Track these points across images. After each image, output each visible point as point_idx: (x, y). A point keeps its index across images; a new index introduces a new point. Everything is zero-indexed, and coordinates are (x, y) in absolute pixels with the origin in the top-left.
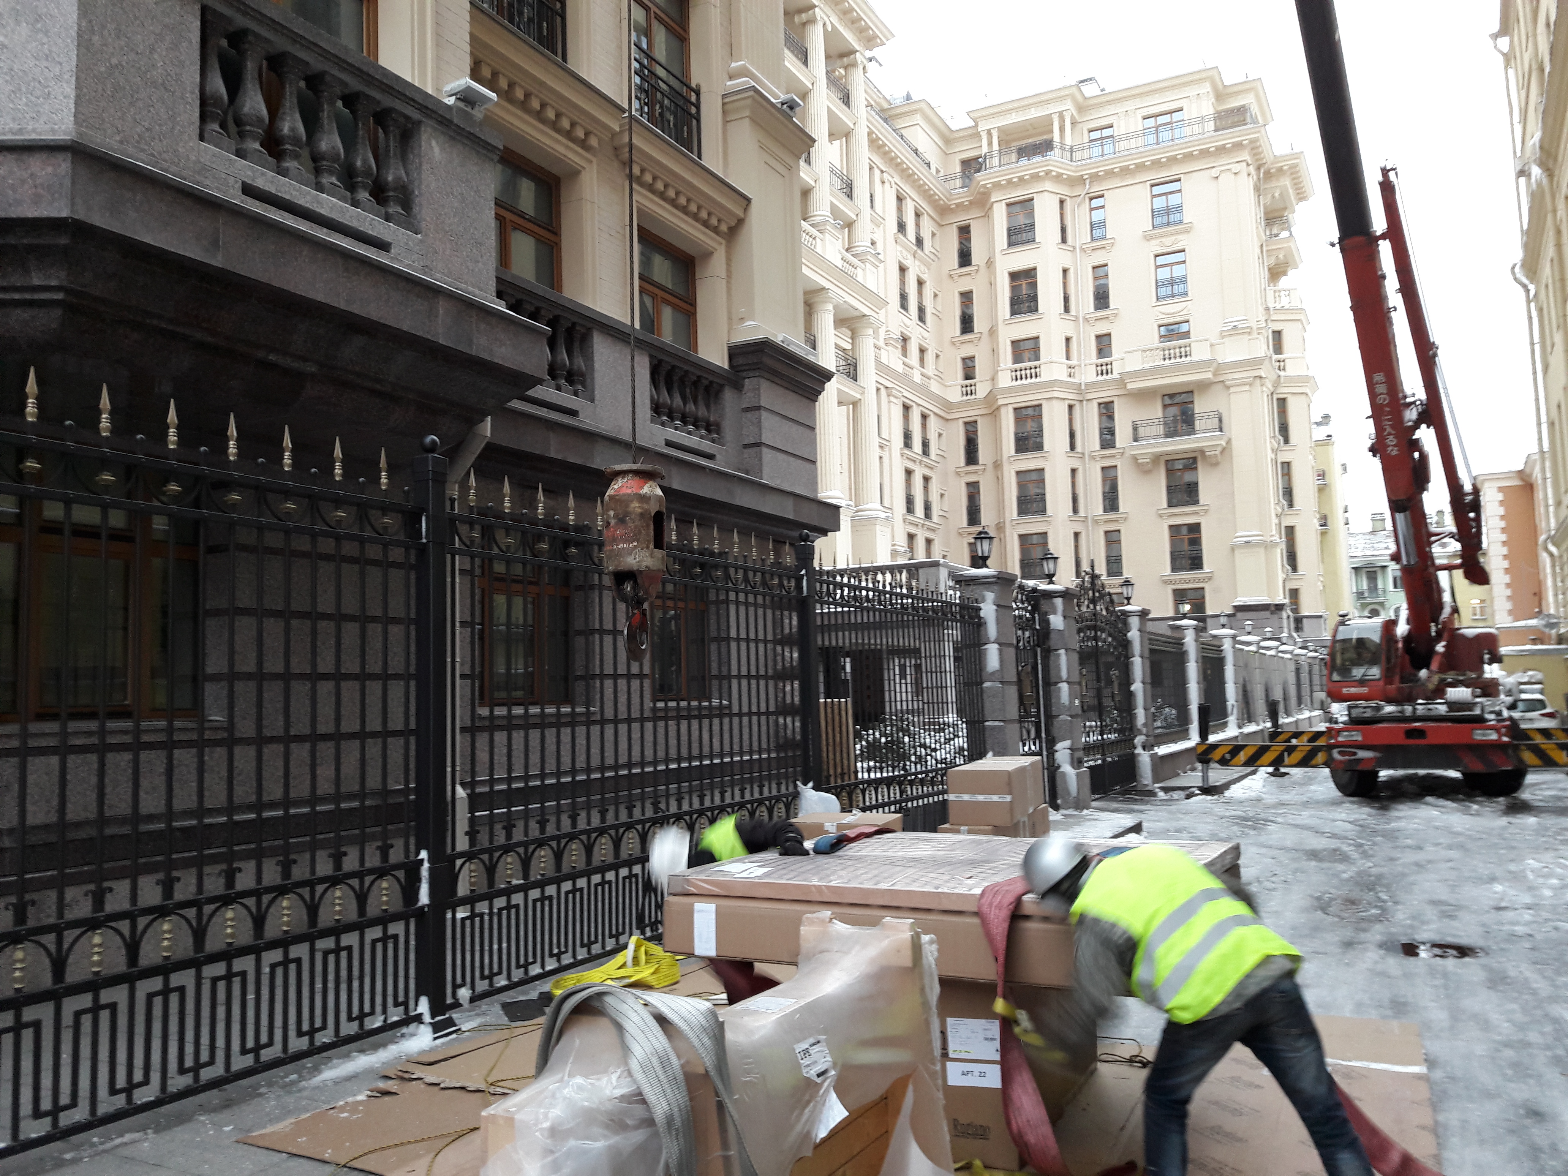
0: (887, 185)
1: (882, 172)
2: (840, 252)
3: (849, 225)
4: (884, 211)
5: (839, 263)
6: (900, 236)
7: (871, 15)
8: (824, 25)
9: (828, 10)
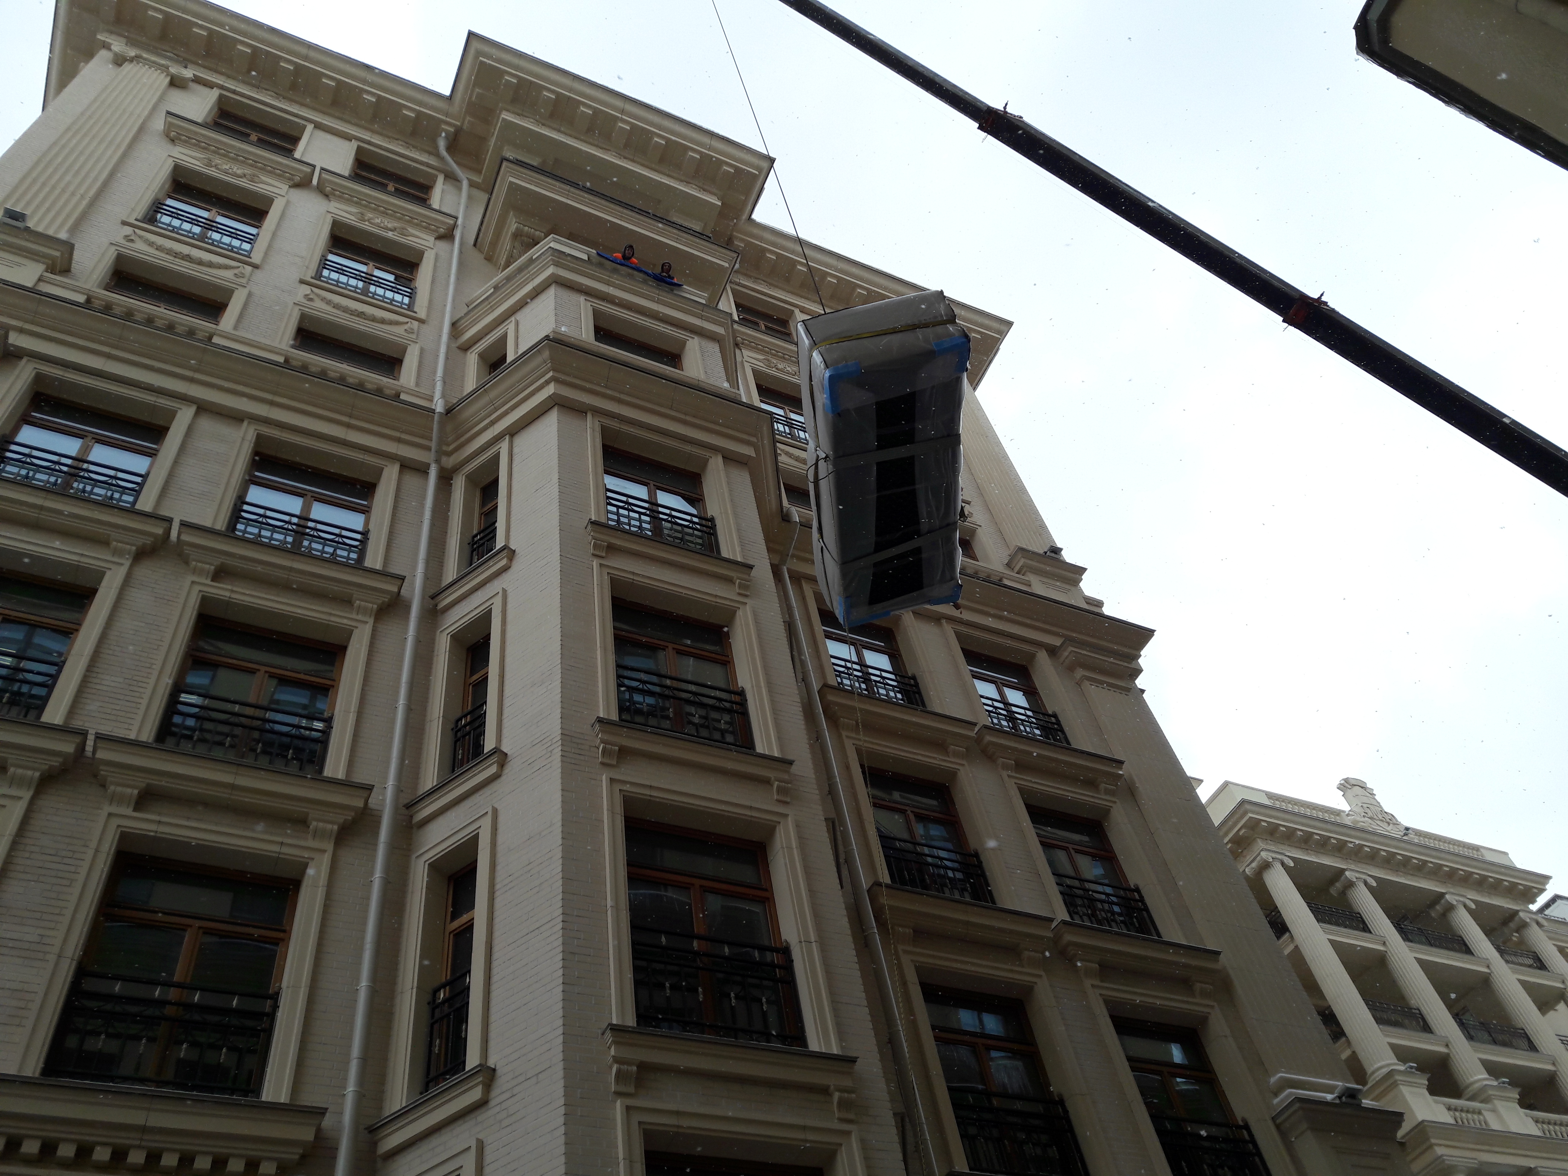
7: (1512, 873)
8: (1465, 906)
9: (1462, 891)
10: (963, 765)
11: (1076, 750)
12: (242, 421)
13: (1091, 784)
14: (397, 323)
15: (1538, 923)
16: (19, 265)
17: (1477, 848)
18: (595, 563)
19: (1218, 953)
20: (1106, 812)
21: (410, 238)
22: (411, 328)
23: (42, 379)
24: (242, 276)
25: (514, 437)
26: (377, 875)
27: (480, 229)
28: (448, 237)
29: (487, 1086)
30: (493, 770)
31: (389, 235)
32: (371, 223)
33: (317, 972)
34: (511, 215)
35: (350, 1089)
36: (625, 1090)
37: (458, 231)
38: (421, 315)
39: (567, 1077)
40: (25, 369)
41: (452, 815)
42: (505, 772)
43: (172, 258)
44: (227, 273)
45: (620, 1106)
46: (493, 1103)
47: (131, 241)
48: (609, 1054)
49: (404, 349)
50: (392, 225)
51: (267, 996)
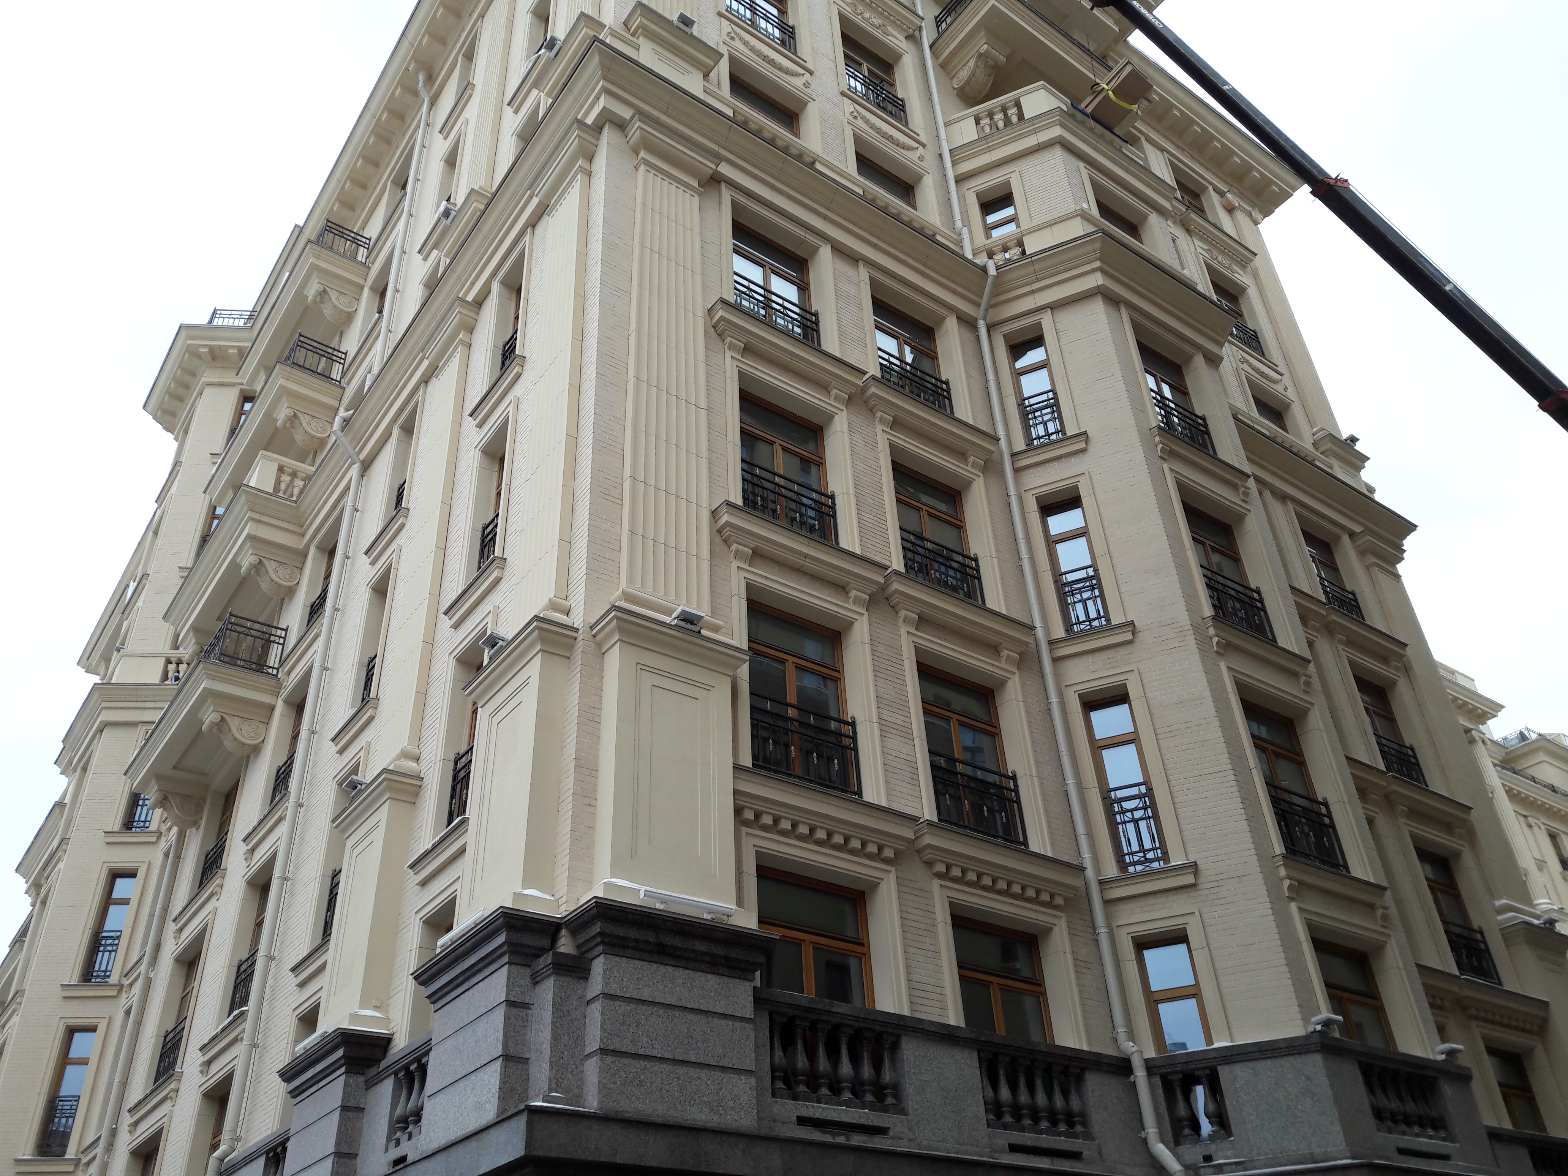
0: (1535, 828)
1: (1525, 816)
4: (1544, 855)
7: (1475, 697)
10: (1317, 637)
11: (1371, 627)
12: (858, 260)
13: (1385, 660)
14: (913, 149)
15: (1483, 740)
16: (688, 72)
18: (1166, 466)
19: (1471, 808)
20: (1392, 683)
21: (890, 38)
22: (921, 155)
23: (735, 205)
24: (807, 85)
25: (1055, 312)
26: (1054, 699)
27: (940, 35)
28: (913, 38)
29: (1196, 874)
30: (1128, 636)
31: (878, 34)
32: (863, 17)
33: (1037, 767)
34: (982, 34)
35: (1086, 855)
36: (1294, 896)
37: (924, 32)
38: (923, 138)
39: (1266, 883)
40: (727, 195)
41: (1089, 660)
42: (1137, 640)
43: (762, 61)
44: (798, 82)
45: (1293, 906)
46: (1201, 887)
47: (733, 38)
48: (1282, 872)
49: (919, 178)
50: (877, 21)
51: (1009, 778)
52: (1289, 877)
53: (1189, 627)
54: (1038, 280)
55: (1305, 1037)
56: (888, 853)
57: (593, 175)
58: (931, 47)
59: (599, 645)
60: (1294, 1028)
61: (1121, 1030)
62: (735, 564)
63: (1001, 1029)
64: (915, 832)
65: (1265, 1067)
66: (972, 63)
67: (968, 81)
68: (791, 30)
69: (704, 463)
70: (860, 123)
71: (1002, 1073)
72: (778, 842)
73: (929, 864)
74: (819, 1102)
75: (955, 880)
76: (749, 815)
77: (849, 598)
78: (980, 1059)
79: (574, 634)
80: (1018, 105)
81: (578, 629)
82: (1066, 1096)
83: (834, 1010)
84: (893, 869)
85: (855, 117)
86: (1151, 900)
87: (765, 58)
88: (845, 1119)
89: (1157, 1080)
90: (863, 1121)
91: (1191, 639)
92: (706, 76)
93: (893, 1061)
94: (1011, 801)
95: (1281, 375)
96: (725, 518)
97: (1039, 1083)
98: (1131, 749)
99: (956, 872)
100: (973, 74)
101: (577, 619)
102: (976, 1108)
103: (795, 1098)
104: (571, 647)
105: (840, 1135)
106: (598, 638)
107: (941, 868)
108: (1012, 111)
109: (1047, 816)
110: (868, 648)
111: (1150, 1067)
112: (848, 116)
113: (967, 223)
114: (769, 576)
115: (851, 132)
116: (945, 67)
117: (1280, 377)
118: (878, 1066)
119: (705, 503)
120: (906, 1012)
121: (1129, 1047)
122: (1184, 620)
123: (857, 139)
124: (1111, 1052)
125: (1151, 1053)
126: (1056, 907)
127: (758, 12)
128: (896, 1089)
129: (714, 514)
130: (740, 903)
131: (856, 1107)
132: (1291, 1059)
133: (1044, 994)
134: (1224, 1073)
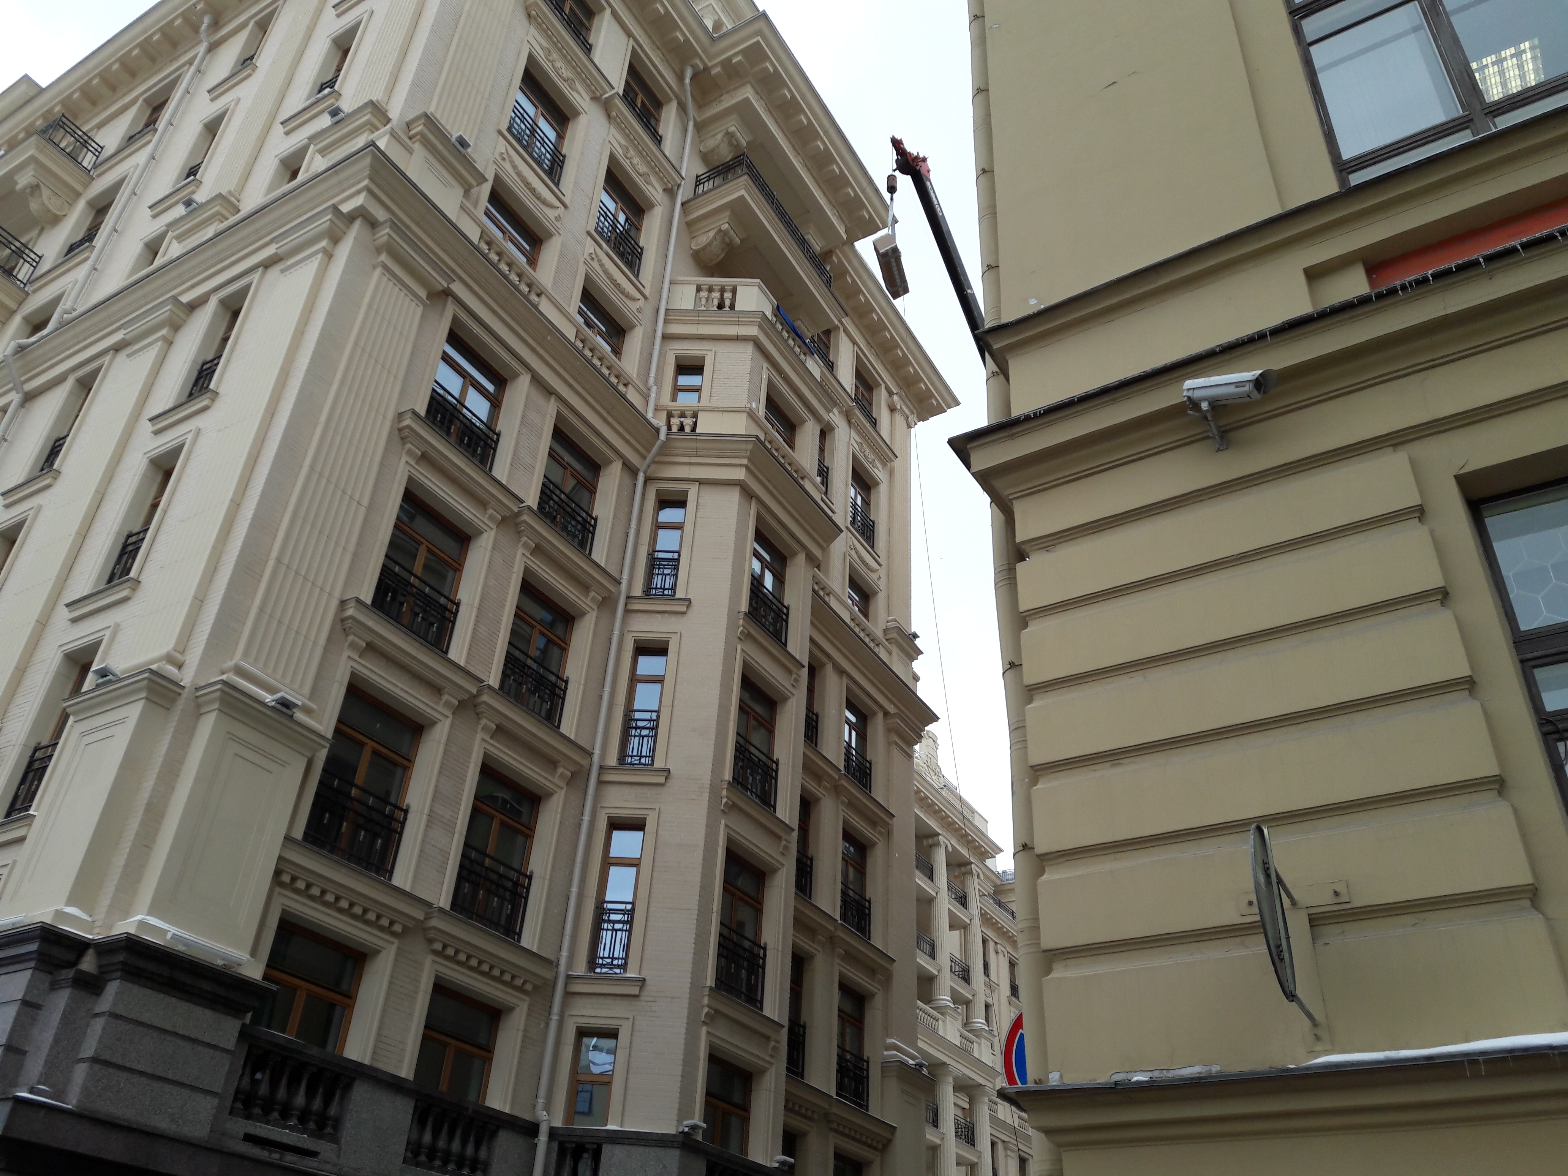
0: (1001, 955)
1: (996, 943)
2: (958, 1030)
3: (968, 1003)
4: (998, 978)
5: (957, 1041)
6: (1014, 999)
7: (983, 837)
8: (946, 847)
9: (949, 836)
11: (873, 798)
12: (551, 394)
13: (874, 824)
14: (635, 299)
15: (978, 875)
16: (451, 186)
17: (973, 811)
18: (739, 649)
19: (894, 961)
20: (873, 845)
21: (650, 188)
22: (640, 307)
23: (455, 320)
24: (558, 218)
25: (701, 486)
26: (586, 818)
27: (696, 196)
28: (671, 192)
29: (641, 988)
30: (662, 780)
31: (639, 181)
32: (631, 163)
33: (552, 871)
34: (726, 215)
35: (565, 953)
36: (708, 1022)
37: (681, 191)
38: (647, 292)
39: (689, 1008)
40: (451, 309)
41: (626, 789)
42: (668, 784)
43: (524, 187)
44: (551, 214)
45: (704, 1029)
46: (642, 998)
47: (504, 159)
48: (706, 1000)
49: (632, 327)
50: (643, 168)
51: (526, 876)
52: (709, 1006)
53: (708, 786)
54: (697, 456)
55: (674, 1135)
56: (398, 928)
57: (334, 259)
58: (683, 204)
59: (199, 706)
60: (668, 1127)
61: (541, 1101)
62: (347, 653)
63: (443, 1087)
64: (427, 914)
65: (637, 1151)
66: (711, 234)
67: (704, 249)
68: (561, 158)
69: (348, 557)
70: (595, 265)
71: (430, 1120)
72: (305, 904)
73: (430, 941)
74: (267, 1123)
75: (447, 958)
76: (286, 878)
77: (440, 699)
78: (416, 1108)
79: (180, 691)
80: (734, 291)
81: (184, 687)
82: (477, 1148)
83: (305, 1051)
84: (396, 941)
85: (592, 259)
86: (602, 1000)
87: (528, 185)
88: (285, 1140)
89: (555, 1145)
90: (299, 1145)
91: (706, 796)
92: (467, 193)
93: (342, 1098)
94: (521, 896)
95: (880, 565)
96: (350, 612)
97: (458, 1133)
98: (634, 870)
99: (450, 952)
100: (710, 244)
101: (187, 677)
102: (399, 1147)
103: (248, 1117)
104: (173, 701)
105: (276, 1152)
106: (201, 700)
107: (438, 946)
108: (728, 295)
109: (545, 914)
110: (441, 748)
111: (553, 1133)
112: (586, 256)
113: (658, 382)
114: (374, 669)
115: (585, 271)
116: (690, 226)
117: (878, 567)
118: (327, 1102)
119: (337, 594)
120: (367, 1061)
121: (543, 1115)
122: (707, 779)
123: (588, 278)
124: (527, 1117)
125: (558, 1123)
126: (525, 992)
127: (537, 135)
128: (337, 1123)
129: (343, 603)
130: (253, 953)
131: (298, 1131)
132: (657, 1150)
133: (490, 1060)
134: (606, 1150)
